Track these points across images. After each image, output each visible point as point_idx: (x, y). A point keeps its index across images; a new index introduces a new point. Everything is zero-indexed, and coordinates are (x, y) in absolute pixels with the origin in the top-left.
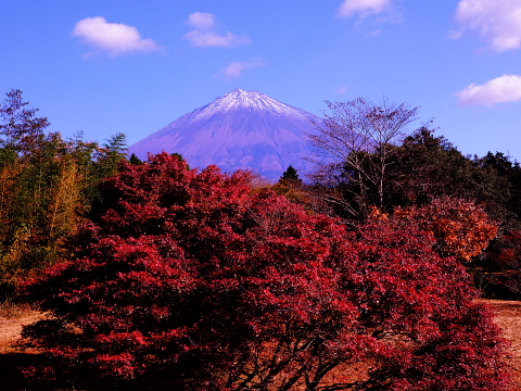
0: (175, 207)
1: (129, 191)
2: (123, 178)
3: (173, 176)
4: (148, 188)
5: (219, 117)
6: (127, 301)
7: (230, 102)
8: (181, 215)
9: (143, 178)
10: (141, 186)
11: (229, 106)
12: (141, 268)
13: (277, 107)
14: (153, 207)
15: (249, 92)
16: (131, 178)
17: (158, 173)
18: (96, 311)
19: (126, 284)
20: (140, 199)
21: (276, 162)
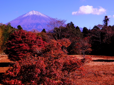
0: (24, 39)
1: (16, 36)
2: (15, 34)
3: (23, 34)
4: (19, 36)
5: (28, 17)
6: (22, 51)
7: (31, 13)
8: (25, 40)
9: (18, 34)
10: (18, 35)
11: (31, 14)
12: (23, 47)
13: (41, 15)
14: (20, 39)
15: (35, 11)
16: (16, 34)
17: (21, 33)
18: (18, 52)
19: (22, 49)
20: (18, 37)
21: (41, 27)
